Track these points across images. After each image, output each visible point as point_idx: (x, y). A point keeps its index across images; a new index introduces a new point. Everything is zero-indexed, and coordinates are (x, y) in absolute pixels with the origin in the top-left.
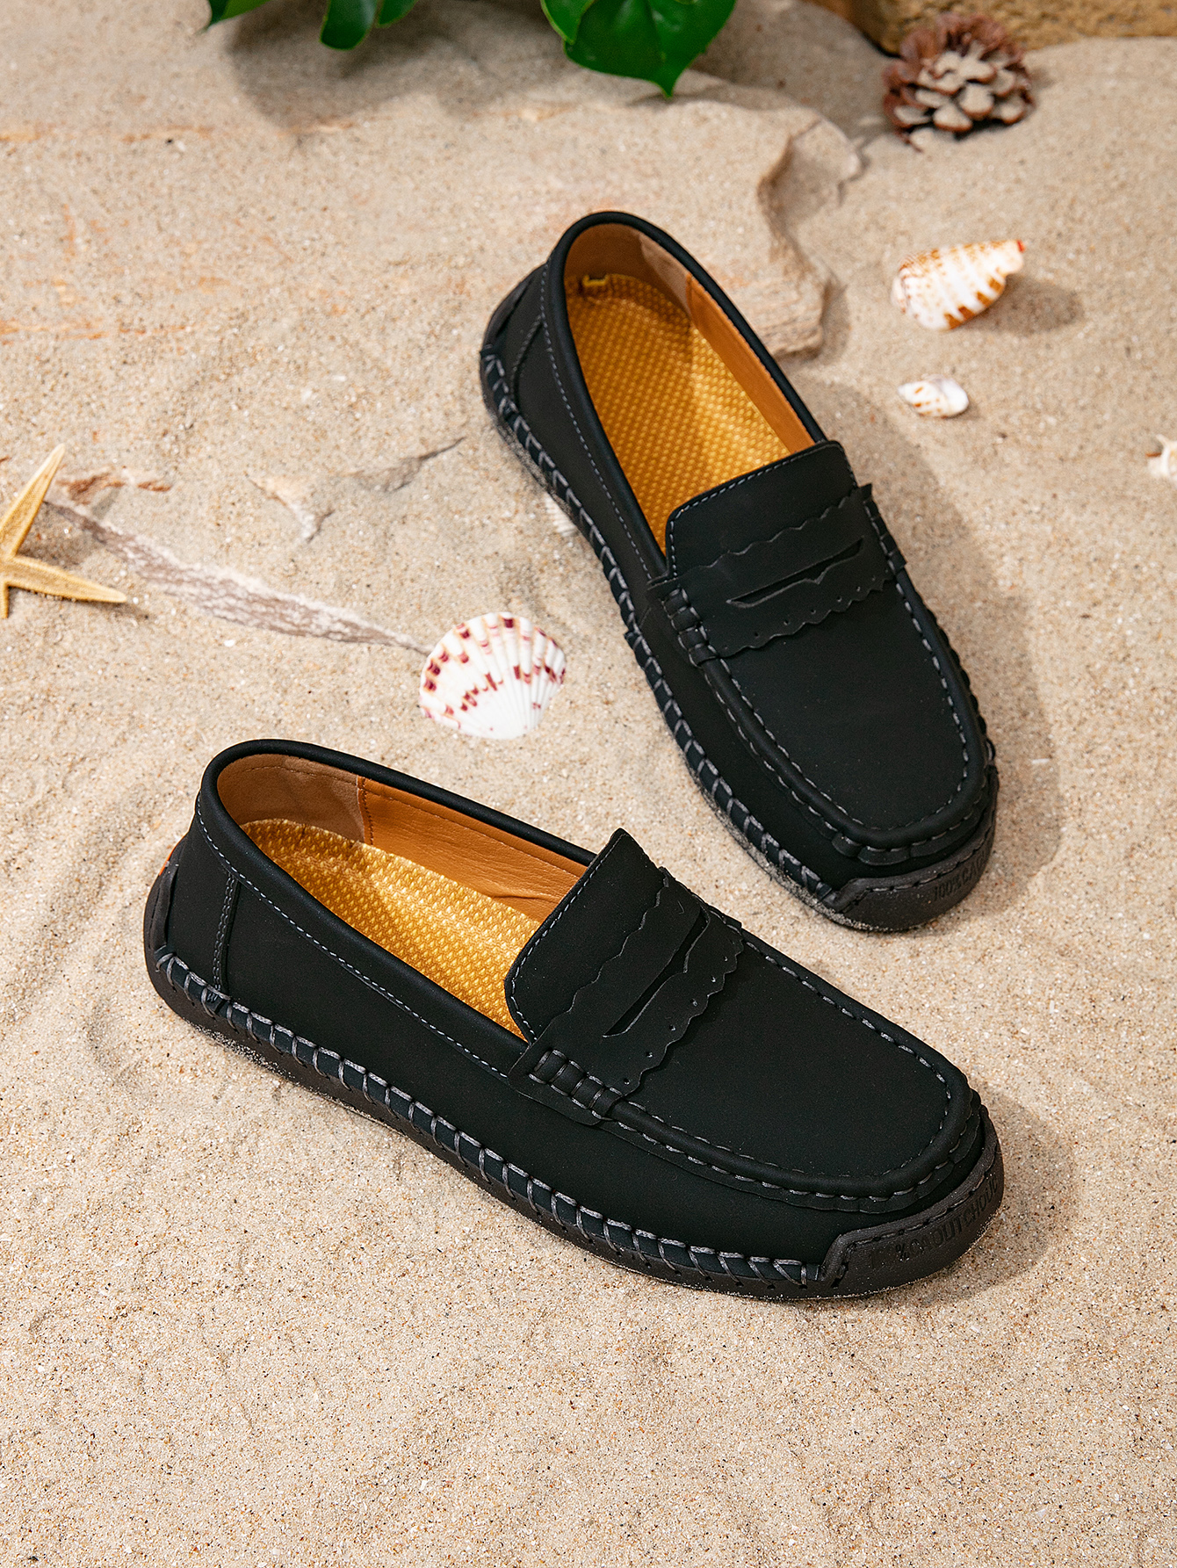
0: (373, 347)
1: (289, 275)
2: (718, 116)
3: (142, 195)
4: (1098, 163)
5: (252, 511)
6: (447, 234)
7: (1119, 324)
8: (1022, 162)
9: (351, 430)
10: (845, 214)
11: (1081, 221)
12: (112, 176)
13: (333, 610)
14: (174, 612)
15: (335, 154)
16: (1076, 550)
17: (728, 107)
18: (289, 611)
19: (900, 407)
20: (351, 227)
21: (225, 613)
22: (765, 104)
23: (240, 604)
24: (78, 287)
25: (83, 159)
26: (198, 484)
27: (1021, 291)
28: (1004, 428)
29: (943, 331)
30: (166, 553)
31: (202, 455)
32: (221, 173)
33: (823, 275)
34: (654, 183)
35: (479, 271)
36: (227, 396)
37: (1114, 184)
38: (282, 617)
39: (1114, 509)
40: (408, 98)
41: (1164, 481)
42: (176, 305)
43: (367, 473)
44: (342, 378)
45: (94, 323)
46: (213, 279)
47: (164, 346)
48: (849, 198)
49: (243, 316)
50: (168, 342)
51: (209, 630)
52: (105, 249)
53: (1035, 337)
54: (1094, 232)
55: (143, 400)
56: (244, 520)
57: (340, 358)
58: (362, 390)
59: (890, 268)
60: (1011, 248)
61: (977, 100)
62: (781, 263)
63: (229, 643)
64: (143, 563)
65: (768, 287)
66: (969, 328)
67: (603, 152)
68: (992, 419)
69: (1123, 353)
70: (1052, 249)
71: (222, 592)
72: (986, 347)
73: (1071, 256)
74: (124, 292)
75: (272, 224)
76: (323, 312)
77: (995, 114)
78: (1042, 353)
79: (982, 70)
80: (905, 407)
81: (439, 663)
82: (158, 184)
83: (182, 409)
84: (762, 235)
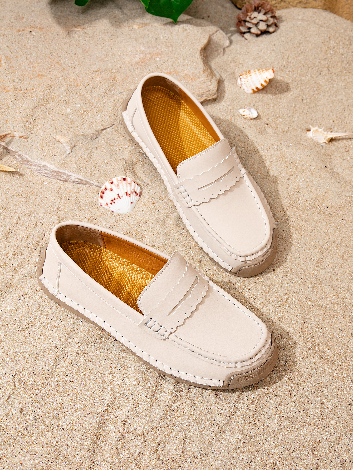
0: (88, 96)
1: (65, 74)
2: (190, 29)
3: (22, 48)
4: (295, 46)
5: (52, 145)
6: (111, 62)
7: (300, 92)
8: (274, 45)
9: (81, 121)
10: (225, 58)
11: (290, 62)
12: (13, 42)
13: (75, 175)
14: (30, 174)
15: (79, 37)
16: (286, 159)
17: (192, 26)
18: (63, 175)
19: (239, 116)
20: (83, 59)
21: (44, 175)
22: (203, 25)
23: (49, 172)
24: (2, 77)
25: (5, 37)
26: (36, 137)
27: (273, 82)
28: (267, 122)
29: (251, 94)
30: (27, 157)
31: (38, 128)
32: (45, 42)
33: (218, 77)
34: (170, 49)
35: (120, 74)
36: (45, 110)
37: (300, 52)
39: (297, 148)
40: (101, 20)
41: (311, 138)
42: (31, 82)
43: (86, 134)
44: (79, 106)
45: (6, 88)
46: (42, 75)
47: (27, 95)
48: (226, 53)
49: (51, 86)
50: (28, 94)
51: (40, 179)
52: (10, 65)
53: (277, 95)
54: (294, 66)
55: (21, 111)
56: (50, 148)
57: (79, 99)
58: (85, 109)
59: (237, 74)
60: (271, 71)
61: (263, 26)
62: (206, 73)
63: (46, 183)
64: (21, 159)
65: (202, 81)
66: (259, 93)
67: (156, 39)
68: (264, 120)
69: (301, 100)
70: (282, 70)
71: (44, 169)
72: (263, 98)
73: (287, 72)
74: (15, 78)
75: (60, 58)
76: (74, 86)
77: (267, 30)
78: (278, 100)
79: (264, 18)
80: (240, 116)
81: (104, 191)
82: (27, 45)
83: (32, 114)
84: (201, 65)
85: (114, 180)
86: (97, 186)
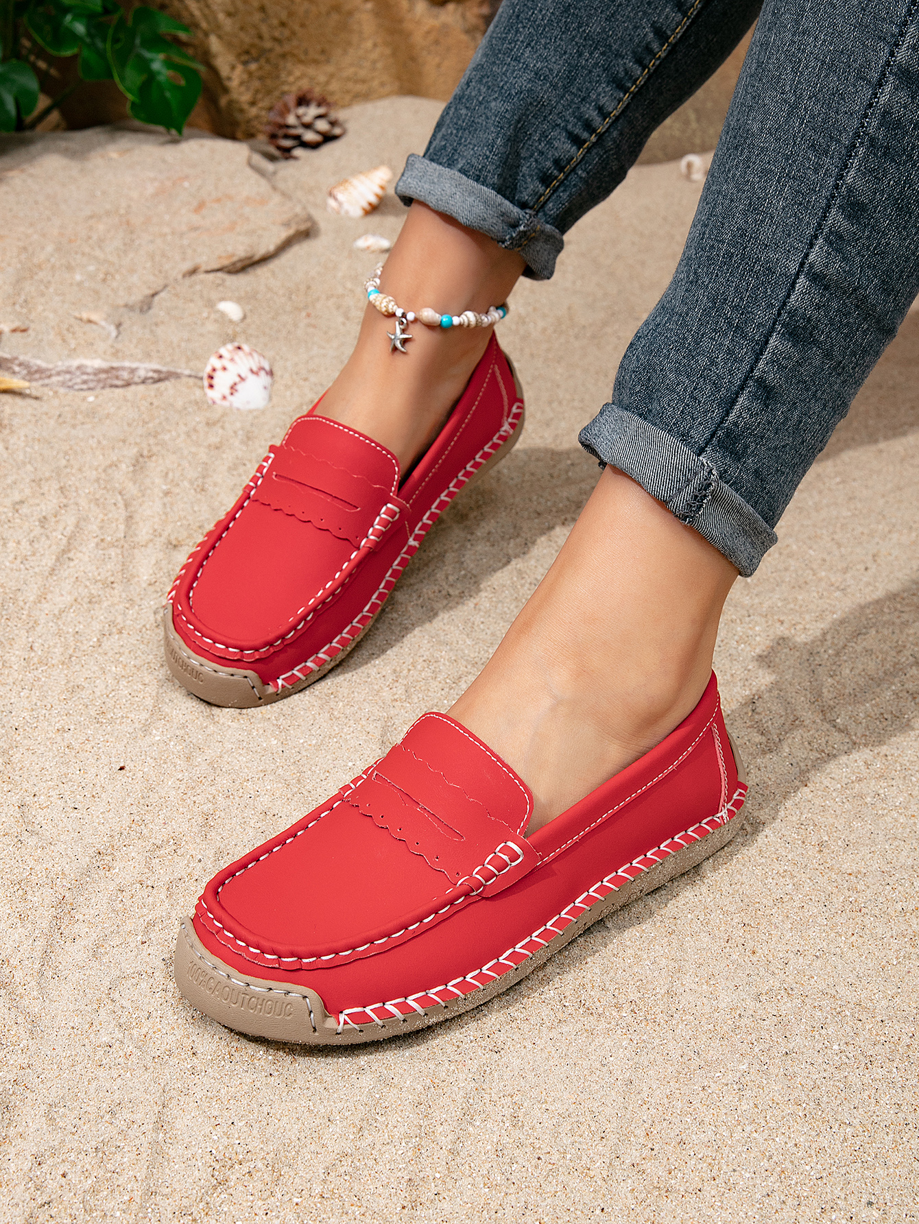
5: (79, 330)
13: (145, 366)
14: (53, 394)
18: (120, 373)
21: (82, 386)
23: (91, 377)
26: (43, 324)
29: (362, 217)
30: (39, 362)
31: (39, 311)
36: (37, 284)
38: (117, 378)
43: (129, 304)
51: (75, 399)
56: (76, 335)
57: (86, 260)
58: (105, 271)
63: (91, 400)
71: (78, 373)
81: (211, 374)
83: (17, 292)
85: (223, 351)
86: (190, 376)
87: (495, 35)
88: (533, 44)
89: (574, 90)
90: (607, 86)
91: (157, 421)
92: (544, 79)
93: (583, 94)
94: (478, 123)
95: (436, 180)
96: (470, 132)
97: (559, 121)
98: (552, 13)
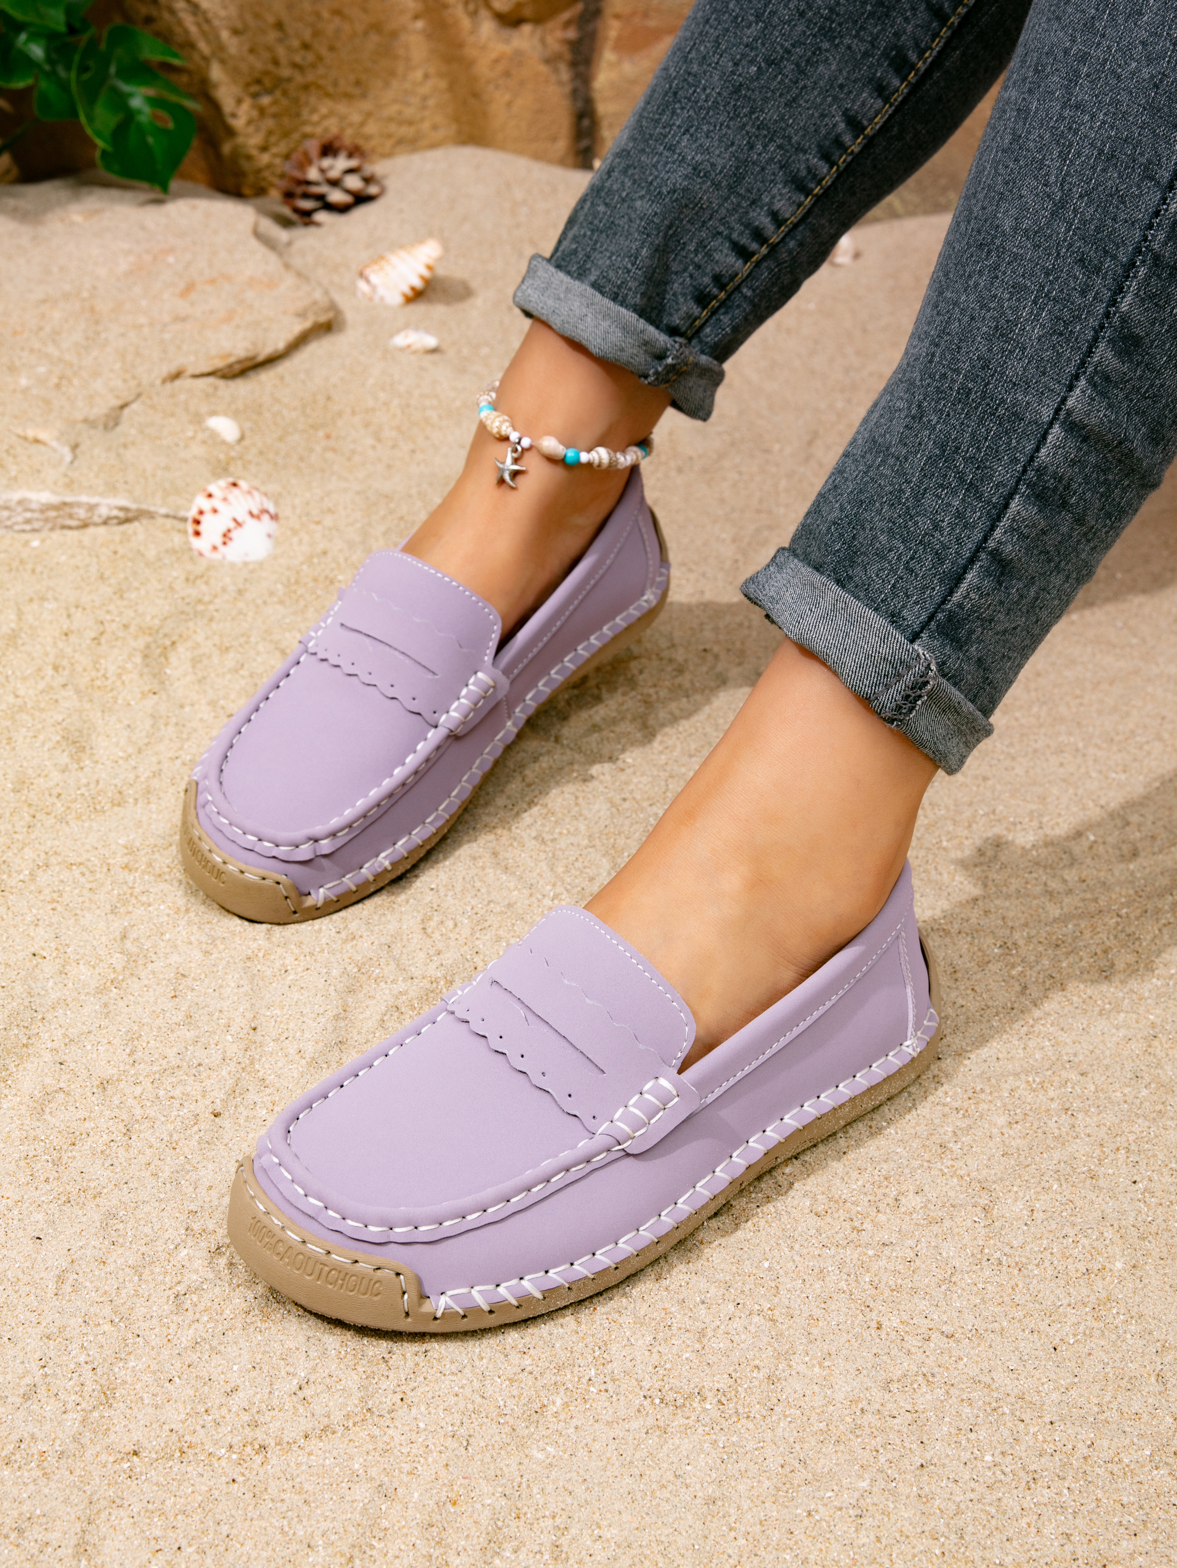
5: (23, 452)
9: (65, 397)
13: (108, 502)
18: (75, 510)
21: (23, 527)
23: (36, 515)
29: (402, 305)
38: (71, 516)
43: (89, 419)
51: (14, 541)
63: (35, 543)
81: (198, 516)
85: (212, 488)
86: (167, 516)
87: (645, 114)
88: (692, 130)
89: (742, 191)
90: (784, 187)
91: (122, 576)
92: (705, 175)
93: (753, 196)
94: (619, 225)
95: (562, 296)
96: (608, 236)
97: (721, 228)
98: (719, 93)
